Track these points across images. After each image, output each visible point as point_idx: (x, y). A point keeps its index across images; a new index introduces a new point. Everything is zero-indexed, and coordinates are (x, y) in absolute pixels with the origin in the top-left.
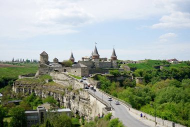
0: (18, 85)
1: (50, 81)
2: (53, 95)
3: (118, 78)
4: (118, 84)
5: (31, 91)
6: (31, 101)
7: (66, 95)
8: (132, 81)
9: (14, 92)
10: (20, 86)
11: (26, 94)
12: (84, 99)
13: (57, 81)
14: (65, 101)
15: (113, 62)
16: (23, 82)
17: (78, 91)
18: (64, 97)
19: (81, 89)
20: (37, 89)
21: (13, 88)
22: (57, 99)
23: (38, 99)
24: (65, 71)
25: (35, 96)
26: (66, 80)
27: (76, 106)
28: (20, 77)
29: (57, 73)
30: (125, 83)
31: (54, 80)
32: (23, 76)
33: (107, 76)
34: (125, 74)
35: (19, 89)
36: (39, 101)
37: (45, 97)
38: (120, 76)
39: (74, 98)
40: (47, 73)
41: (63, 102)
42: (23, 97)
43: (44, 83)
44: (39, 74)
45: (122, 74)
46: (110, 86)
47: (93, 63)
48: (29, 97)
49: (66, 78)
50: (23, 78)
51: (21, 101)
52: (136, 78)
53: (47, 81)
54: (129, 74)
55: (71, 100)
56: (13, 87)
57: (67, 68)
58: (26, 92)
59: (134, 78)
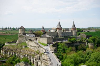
0: (4, 49)
1: (26, 47)
2: (27, 57)
3: (75, 44)
4: (74, 48)
5: (14, 54)
6: (13, 60)
7: (35, 57)
8: (85, 45)
9: (2, 54)
10: (6, 50)
11: (10, 56)
12: (44, 60)
13: (30, 47)
14: (34, 60)
15: (73, 32)
16: (8, 47)
17: (41, 54)
18: (34, 58)
19: (43, 53)
20: (17, 52)
21: (2, 52)
22: (30, 59)
23: (18, 59)
24: (36, 40)
25: (16, 57)
26: (36, 47)
27: (40, 64)
28: (6, 44)
29: (30, 41)
30: (80, 47)
31: (28, 46)
32: (8, 43)
33: (65, 43)
34: (81, 41)
35: (6, 52)
36: (18, 60)
37: (22, 57)
38: (77, 42)
39: (39, 59)
40: (24, 41)
41: (33, 61)
42: (8, 58)
43: (22, 48)
44: (19, 42)
45: (78, 41)
46: (66, 50)
47: (57, 33)
48: (12, 57)
49: (35, 45)
50: (8, 44)
51: (7, 60)
52: (89, 44)
53: (24, 47)
54: (84, 40)
55: (38, 60)
56: (2, 50)
57: (37, 38)
58: (10, 54)
59: (87, 44)
